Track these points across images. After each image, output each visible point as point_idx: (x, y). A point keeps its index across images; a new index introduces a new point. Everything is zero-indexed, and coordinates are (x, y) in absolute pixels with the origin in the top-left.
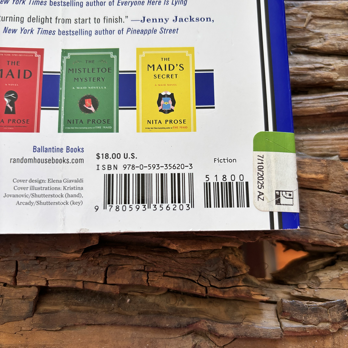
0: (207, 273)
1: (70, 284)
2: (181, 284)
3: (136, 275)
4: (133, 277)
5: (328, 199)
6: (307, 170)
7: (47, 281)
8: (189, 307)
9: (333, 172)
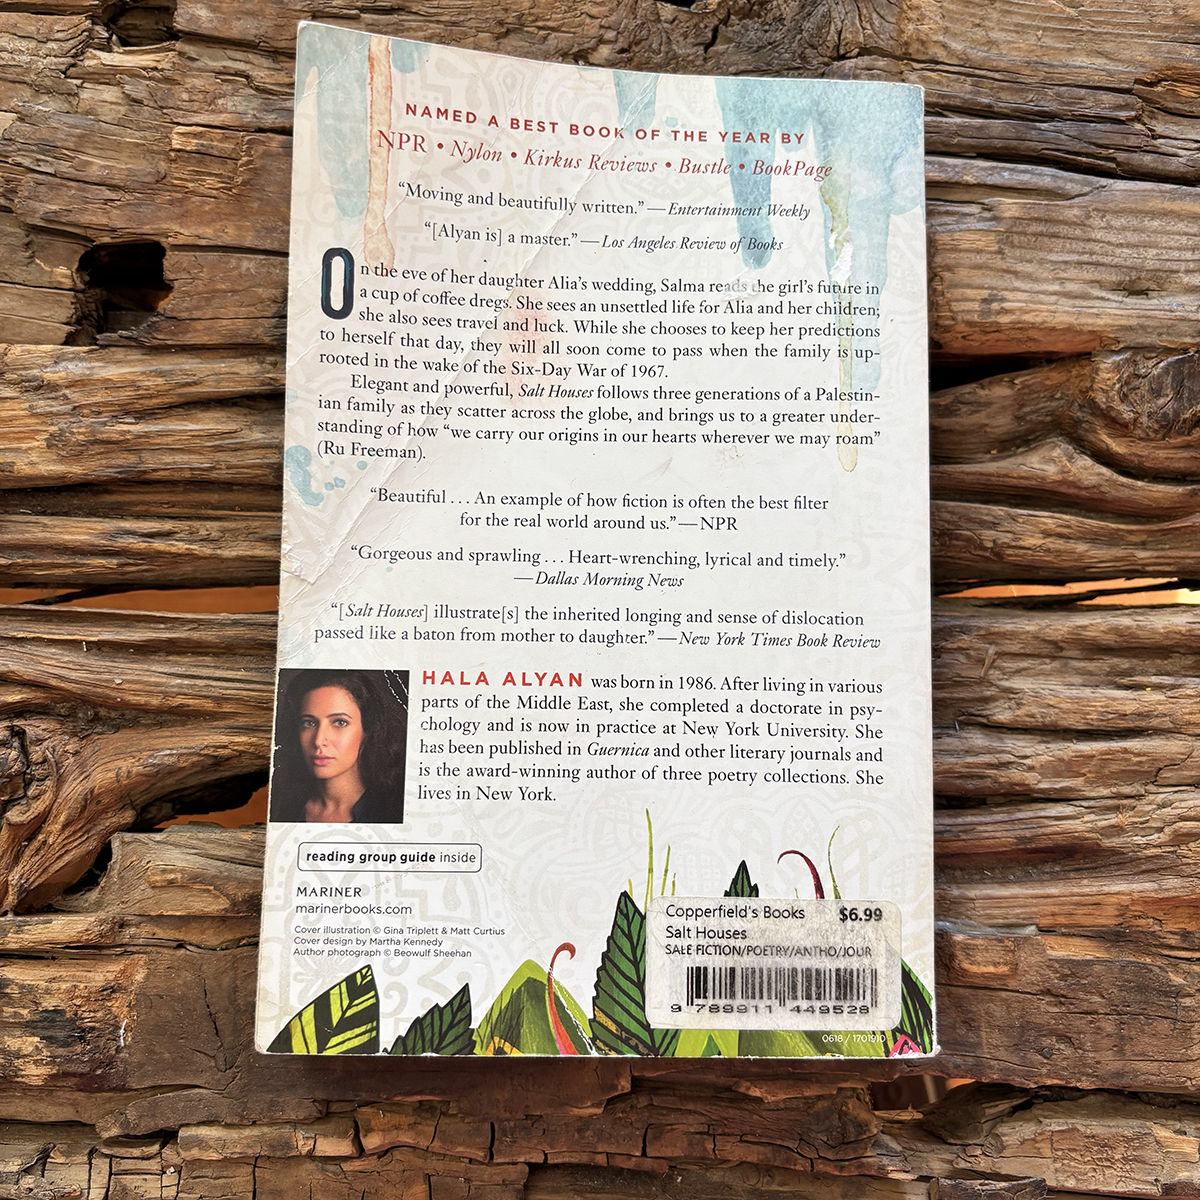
0: (813, 1135)
1: (584, 1158)
2: (770, 1155)
3: (694, 1141)
4: (690, 1144)
5: (1016, 1005)
6: (979, 959)
7: (546, 1155)
8: (781, 1189)
9: (1026, 958)
